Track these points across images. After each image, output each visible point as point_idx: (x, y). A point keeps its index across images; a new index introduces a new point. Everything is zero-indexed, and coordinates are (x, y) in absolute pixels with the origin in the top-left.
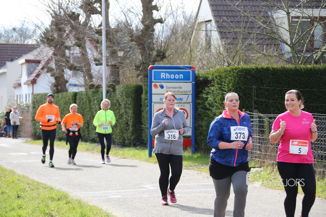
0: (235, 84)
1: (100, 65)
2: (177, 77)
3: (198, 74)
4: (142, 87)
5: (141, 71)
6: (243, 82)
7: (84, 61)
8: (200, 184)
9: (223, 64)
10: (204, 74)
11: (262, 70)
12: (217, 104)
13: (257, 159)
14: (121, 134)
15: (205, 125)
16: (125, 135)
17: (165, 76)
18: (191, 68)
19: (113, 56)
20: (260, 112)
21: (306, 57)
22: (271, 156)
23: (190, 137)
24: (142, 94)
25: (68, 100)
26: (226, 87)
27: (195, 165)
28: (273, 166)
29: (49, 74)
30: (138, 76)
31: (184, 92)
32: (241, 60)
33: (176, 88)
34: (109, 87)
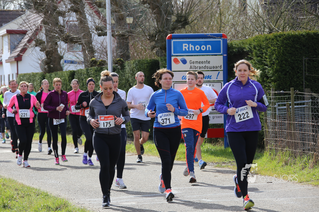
0: (280, 56)
1: (104, 36)
2: (203, 48)
3: (231, 44)
4: (159, 63)
5: (156, 42)
6: (289, 52)
7: (83, 31)
9: (263, 30)
10: (238, 43)
11: (315, 37)
13: (310, 152)
17: (189, 48)
18: (221, 36)
19: (120, 23)
20: (313, 91)
23: (222, 126)
25: (64, 81)
26: (268, 59)
27: (230, 162)
29: (38, 49)
30: (153, 48)
31: (213, 67)
32: (287, 25)
33: (202, 62)
34: (116, 64)
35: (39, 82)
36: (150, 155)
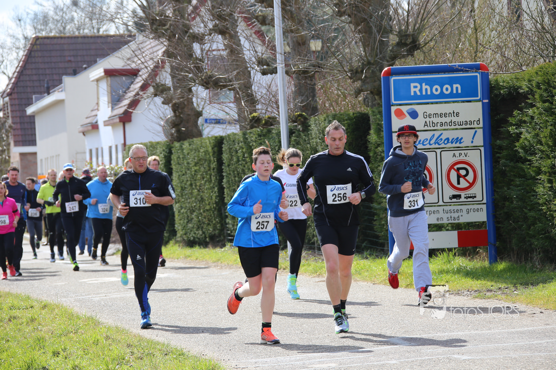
1: (271, 74)
2: (447, 89)
3: (497, 80)
4: (369, 117)
5: (364, 81)
7: (235, 67)
8: (513, 330)
9: (552, 54)
10: (508, 79)
12: (542, 148)
15: (517, 197)
17: (421, 90)
18: (477, 68)
19: (299, 51)
23: (484, 226)
24: (369, 134)
25: (205, 155)
27: (500, 288)
29: (158, 100)
30: (358, 92)
31: (464, 123)
33: (445, 115)
34: (294, 122)
35: (162, 157)
36: (358, 279)
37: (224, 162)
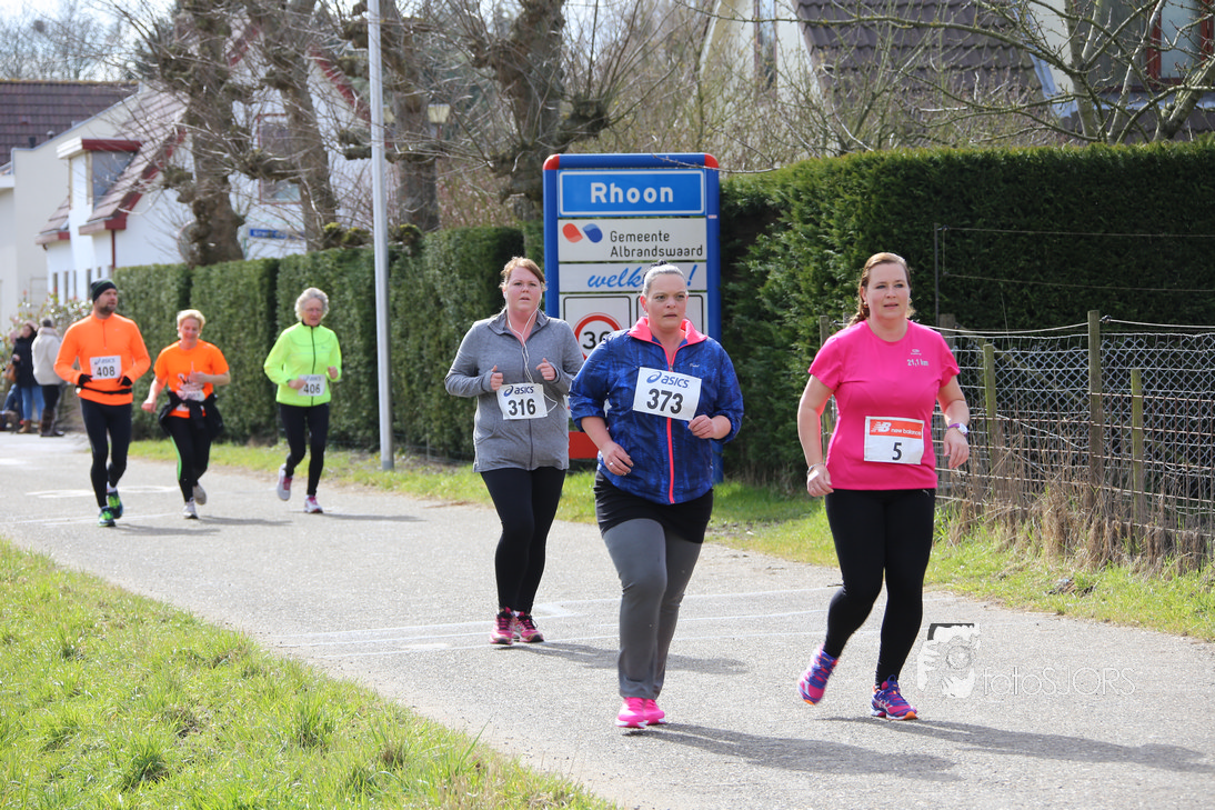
0: (868, 220)
1: (362, 158)
2: (650, 195)
3: (731, 184)
4: (522, 237)
5: (515, 176)
6: (896, 210)
7: (302, 144)
8: (740, 594)
9: (821, 144)
10: (750, 182)
11: (968, 166)
12: (801, 297)
13: (952, 498)
14: (444, 414)
15: (758, 377)
16: (461, 416)
17: (607, 195)
18: (701, 162)
19: (409, 122)
20: (962, 321)
21: (1133, 111)
22: (1005, 488)
25: (247, 289)
26: (834, 230)
27: (724, 526)
28: (1013, 522)
29: (172, 194)
30: (506, 194)
31: (677, 252)
32: (890, 130)
33: (646, 238)
34: (398, 239)
37: (279, 302)
